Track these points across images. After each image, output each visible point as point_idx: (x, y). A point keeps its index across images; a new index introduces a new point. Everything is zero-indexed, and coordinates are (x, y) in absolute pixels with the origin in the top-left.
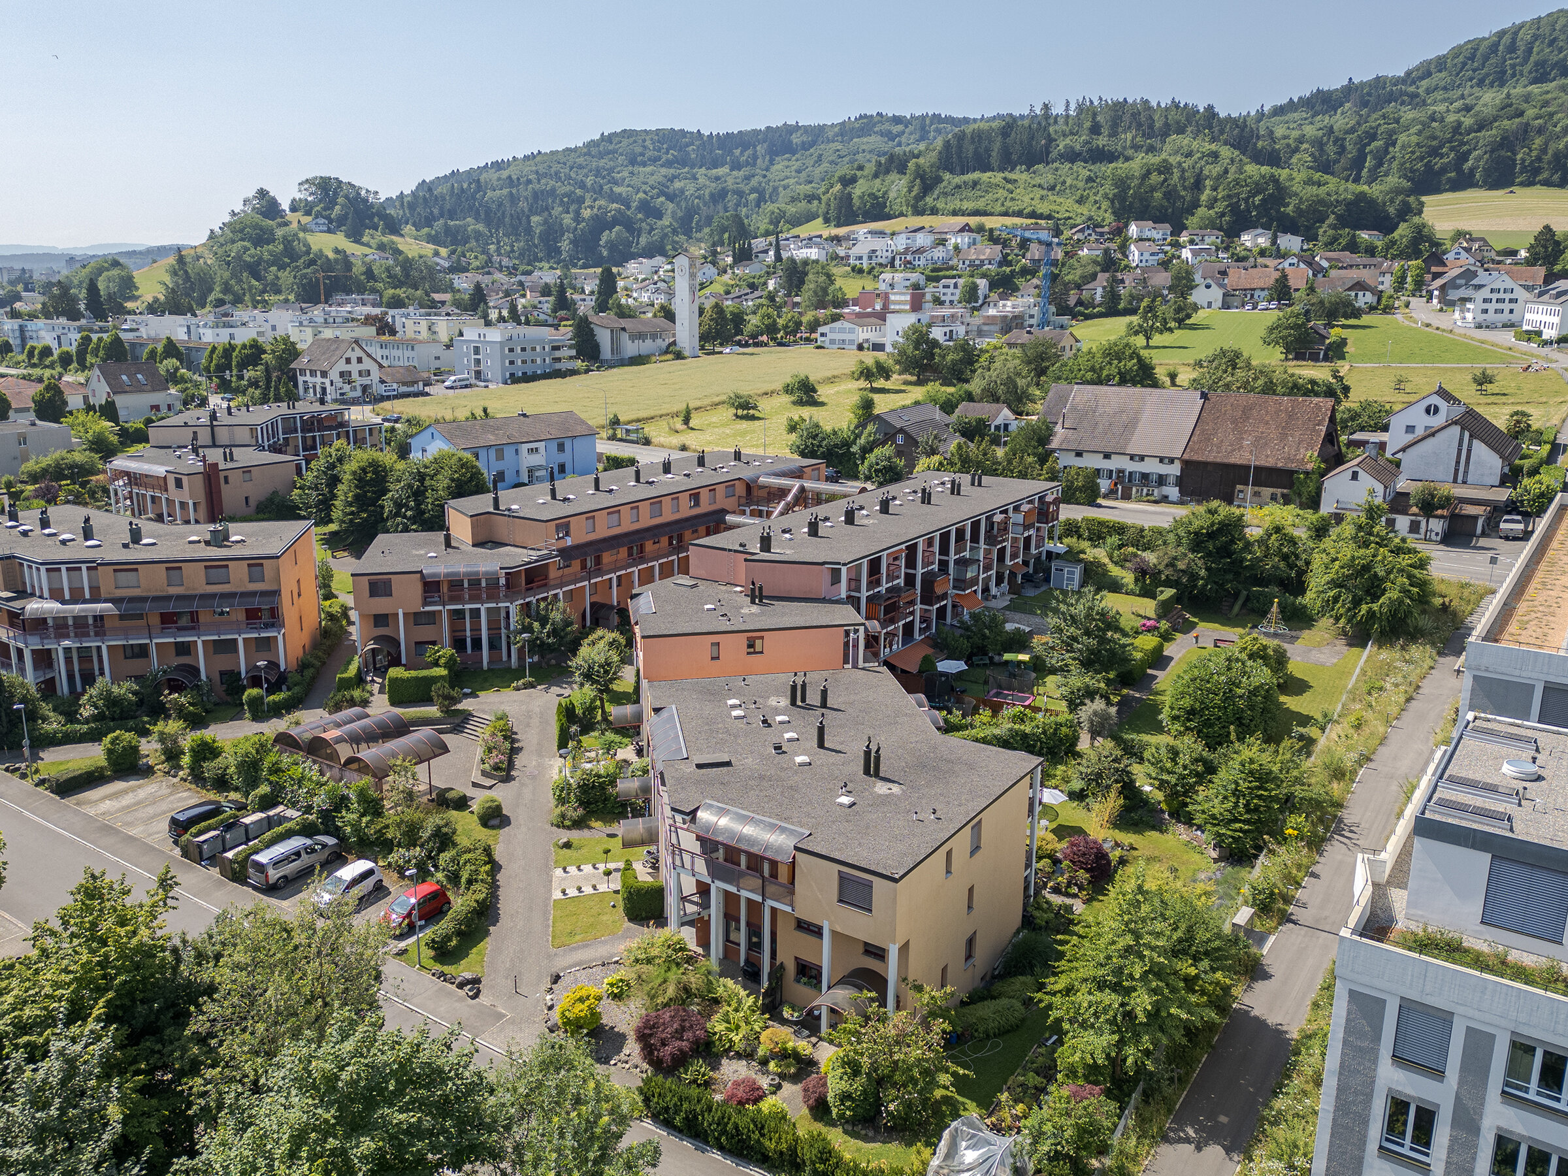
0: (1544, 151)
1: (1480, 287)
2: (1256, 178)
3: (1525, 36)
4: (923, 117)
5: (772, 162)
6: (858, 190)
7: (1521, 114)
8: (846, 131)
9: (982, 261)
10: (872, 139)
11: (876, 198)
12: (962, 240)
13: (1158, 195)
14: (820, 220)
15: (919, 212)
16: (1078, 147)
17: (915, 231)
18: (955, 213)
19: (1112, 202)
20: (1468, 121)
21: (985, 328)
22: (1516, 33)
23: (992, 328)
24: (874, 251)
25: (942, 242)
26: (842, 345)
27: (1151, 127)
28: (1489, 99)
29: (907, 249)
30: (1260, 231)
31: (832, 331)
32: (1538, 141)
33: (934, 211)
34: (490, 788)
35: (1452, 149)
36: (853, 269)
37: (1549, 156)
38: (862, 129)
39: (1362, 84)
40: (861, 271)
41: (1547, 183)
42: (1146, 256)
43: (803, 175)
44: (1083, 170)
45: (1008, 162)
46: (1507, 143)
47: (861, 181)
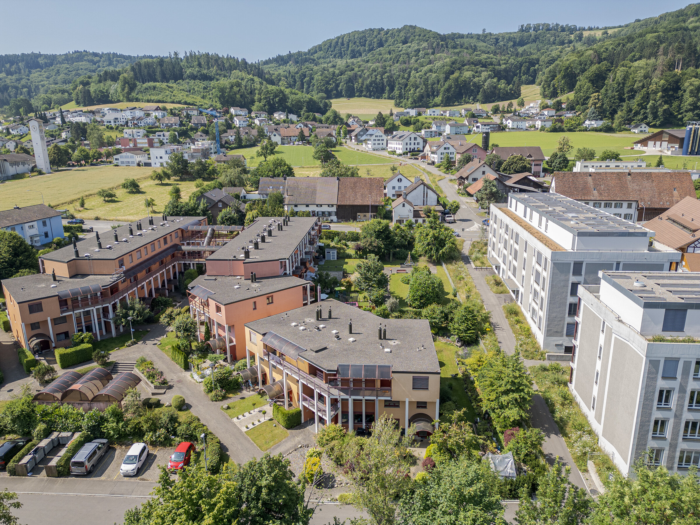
0: (363, 84)
1: (372, 135)
2: (275, 90)
3: (346, 40)
4: (109, 54)
5: (30, 72)
6: (93, 88)
7: (353, 70)
8: (68, 58)
9: (172, 124)
10: (84, 63)
11: (103, 92)
12: (159, 114)
13: (238, 96)
14: (74, 102)
15: (130, 100)
16: (195, 73)
17: (132, 109)
18: (148, 101)
19: (219, 98)
20: (337, 72)
21: (195, 154)
22: (343, 38)
23: (198, 154)
24: (116, 119)
25: (148, 115)
26: (128, 164)
27: (224, 66)
28: (341, 63)
29: (133, 118)
30: (281, 112)
31: (121, 157)
32: (360, 80)
33: (137, 100)
34: (164, 393)
35: (333, 82)
36: (107, 127)
37: (364, 86)
38: (78, 58)
39: (294, 54)
40: (112, 128)
41: (365, 96)
42: (242, 122)
43: (51, 80)
44: (202, 84)
45: (165, 79)
46: (351, 81)
47: (92, 84)
